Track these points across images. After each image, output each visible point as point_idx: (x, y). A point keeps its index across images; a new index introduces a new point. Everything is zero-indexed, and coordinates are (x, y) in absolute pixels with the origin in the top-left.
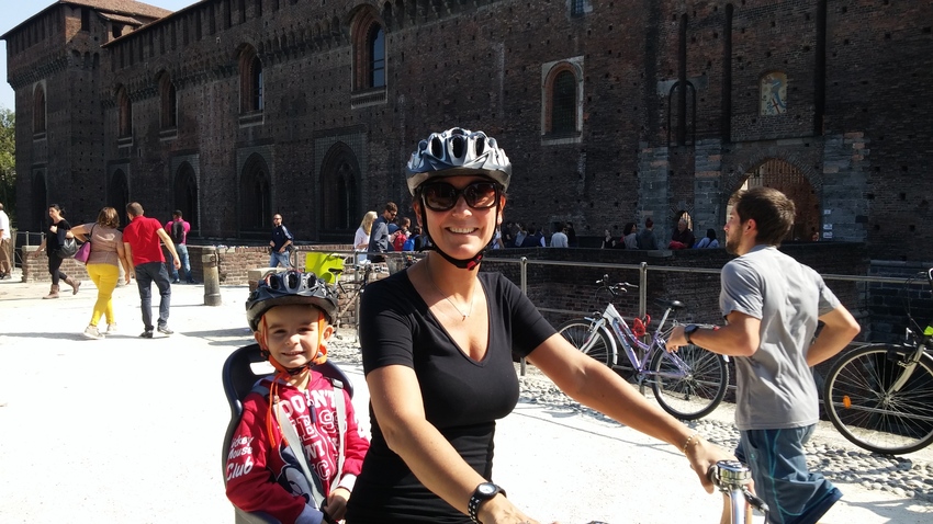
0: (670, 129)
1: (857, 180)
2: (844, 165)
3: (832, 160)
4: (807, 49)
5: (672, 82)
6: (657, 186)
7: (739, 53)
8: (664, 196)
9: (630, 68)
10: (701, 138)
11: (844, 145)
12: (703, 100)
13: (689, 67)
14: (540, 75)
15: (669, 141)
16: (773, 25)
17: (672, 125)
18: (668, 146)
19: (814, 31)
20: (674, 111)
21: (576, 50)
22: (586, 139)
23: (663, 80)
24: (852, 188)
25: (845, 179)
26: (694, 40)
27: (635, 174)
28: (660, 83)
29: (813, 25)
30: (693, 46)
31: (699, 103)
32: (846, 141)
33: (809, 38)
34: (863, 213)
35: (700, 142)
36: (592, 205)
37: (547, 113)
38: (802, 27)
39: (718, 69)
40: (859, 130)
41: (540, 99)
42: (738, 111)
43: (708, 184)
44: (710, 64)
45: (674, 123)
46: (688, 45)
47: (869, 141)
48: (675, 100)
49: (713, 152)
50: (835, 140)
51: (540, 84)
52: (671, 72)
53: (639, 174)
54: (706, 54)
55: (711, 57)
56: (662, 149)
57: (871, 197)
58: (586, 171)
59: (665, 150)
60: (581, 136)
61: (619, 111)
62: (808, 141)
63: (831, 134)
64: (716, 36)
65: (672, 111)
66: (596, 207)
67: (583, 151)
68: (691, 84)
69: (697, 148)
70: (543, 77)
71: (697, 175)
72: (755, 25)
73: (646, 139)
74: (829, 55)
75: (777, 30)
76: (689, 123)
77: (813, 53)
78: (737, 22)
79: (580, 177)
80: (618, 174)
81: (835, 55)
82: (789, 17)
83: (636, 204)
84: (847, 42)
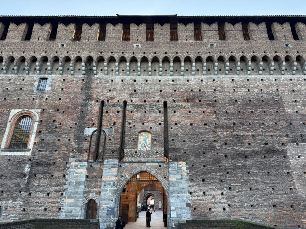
0: (89, 152)
1: (185, 184)
2: (179, 177)
3: (173, 174)
4: (160, 124)
5: (93, 129)
6: (78, 184)
7: (130, 121)
8: (82, 190)
9: (69, 120)
10: (107, 158)
11: (178, 167)
12: (110, 140)
13: (104, 124)
14: (8, 115)
15: (88, 159)
16: (145, 112)
17: (91, 150)
18: (88, 161)
19: (163, 117)
20: (93, 143)
21: (36, 106)
22: (33, 153)
23: (88, 128)
24: (183, 189)
25: (180, 184)
26: (107, 112)
27: (64, 176)
28: (87, 129)
29: (162, 115)
30: (107, 115)
31: (108, 141)
32: (179, 166)
33: (161, 120)
34: (189, 202)
35: (106, 160)
36: (30, 194)
37: (8, 136)
38: (158, 115)
39: (119, 126)
40: (184, 161)
41: (5, 128)
42: (128, 147)
43: (109, 184)
44: (115, 124)
45: (93, 150)
46: (104, 114)
47: (188, 166)
48: (94, 138)
49: (113, 166)
50: (174, 165)
51: (7, 120)
52: (94, 124)
53: (67, 176)
54: (113, 119)
55: (116, 121)
56: (84, 162)
57: (191, 193)
58: (30, 173)
59: (86, 163)
60: (31, 151)
61: (59, 140)
62: (161, 164)
63: (172, 161)
64: (118, 112)
65: (92, 144)
66: (32, 196)
67: (30, 160)
68: (104, 132)
69: (105, 163)
70: (11, 117)
71: (103, 178)
72: (137, 111)
73: (74, 156)
74: (169, 128)
75: (147, 114)
76: (101, 150)
77: (162, 126)
78: (129, 108)
79: (25, 176)
80: (53, 176)
81: (172, 128)
82: (152, 110)
83: (62, 194)
84: (176, 124)
